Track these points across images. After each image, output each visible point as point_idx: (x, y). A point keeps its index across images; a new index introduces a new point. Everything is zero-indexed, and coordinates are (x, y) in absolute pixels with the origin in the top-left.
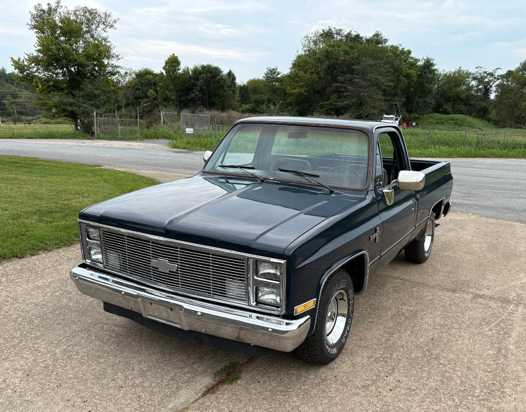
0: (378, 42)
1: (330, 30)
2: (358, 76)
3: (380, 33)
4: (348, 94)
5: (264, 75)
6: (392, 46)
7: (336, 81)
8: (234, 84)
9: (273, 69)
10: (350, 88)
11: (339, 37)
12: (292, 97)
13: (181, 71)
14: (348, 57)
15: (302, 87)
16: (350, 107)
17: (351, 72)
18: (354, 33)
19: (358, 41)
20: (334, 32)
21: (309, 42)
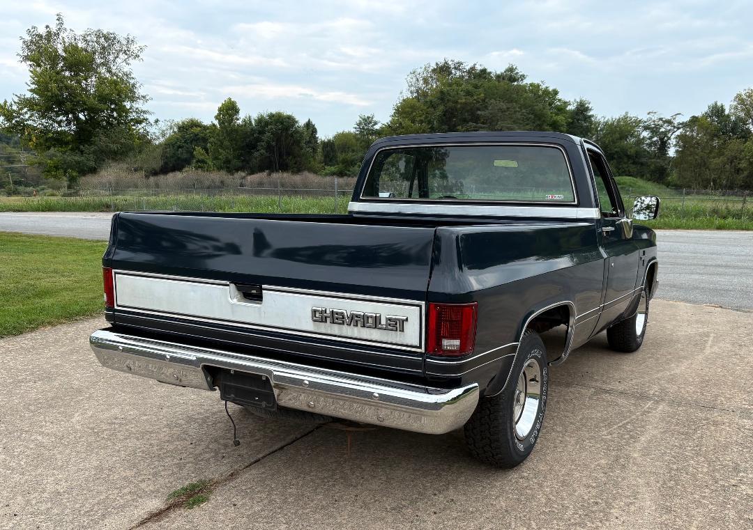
0: (512, 79)
1: (446, 63)
2: (485, 126)
3: (514, 67)
5: (356, 126)
6: (532, 85)
8: (316, 139)
9: (368, 118)
11: (458, 73)
13: (240, 122)
14: (470, 99)
17: (476, 119)
18: (479, 68)
19: (485, 78)
20: (452, 66)
21: (417, 80)
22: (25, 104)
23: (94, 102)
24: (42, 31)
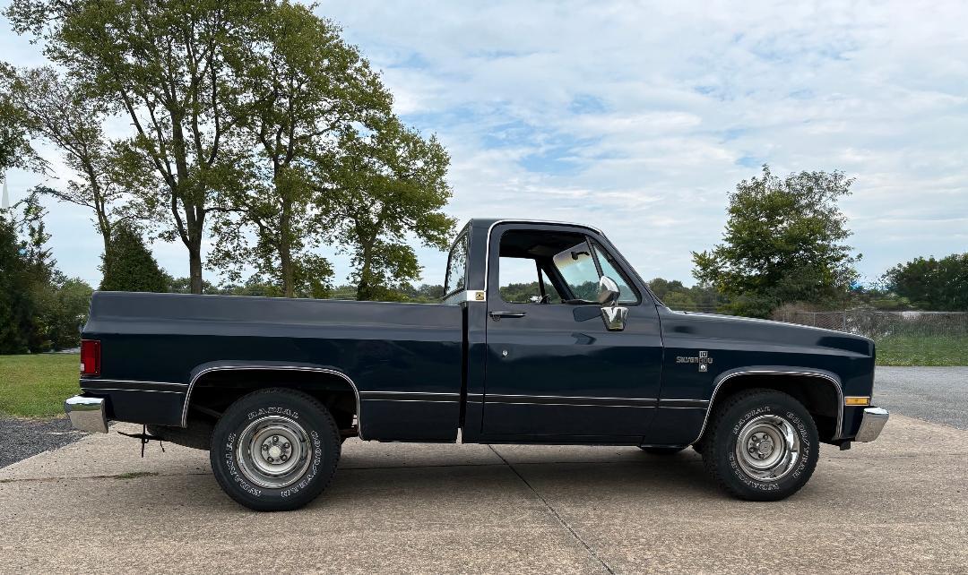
22: (722, 252)
23: (782, 244)
24: (750, 183)
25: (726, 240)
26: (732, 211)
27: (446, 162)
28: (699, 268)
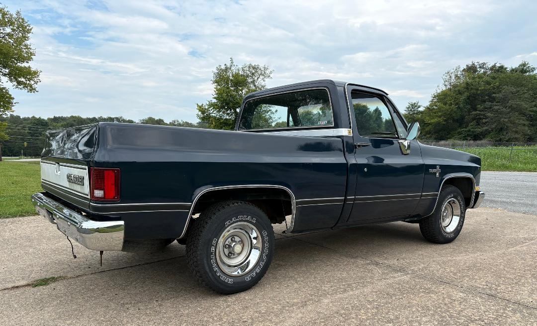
0: (524, 71)
1: (473, 64)
2: (499, 104)
3: (527, 63)
4: (487, 120)
5: (406, 109)
7: (476, 110)
8: (381, 119)
9: (415, 103)
10: (489, 114)
11: (483, 70)
12: (430, 126)
14: (488, 87)
15: (440, 117)
16: (490, 133)
17: (492, 100)
18: (498, 65)
19: (501, 72)
20: (478, 66)
21: (450, 77)
22: (211, 105)
24: (223, 67)
25: (215, 98)
26: (216, 82)
27: (29, 31)
28: (200, 113)
